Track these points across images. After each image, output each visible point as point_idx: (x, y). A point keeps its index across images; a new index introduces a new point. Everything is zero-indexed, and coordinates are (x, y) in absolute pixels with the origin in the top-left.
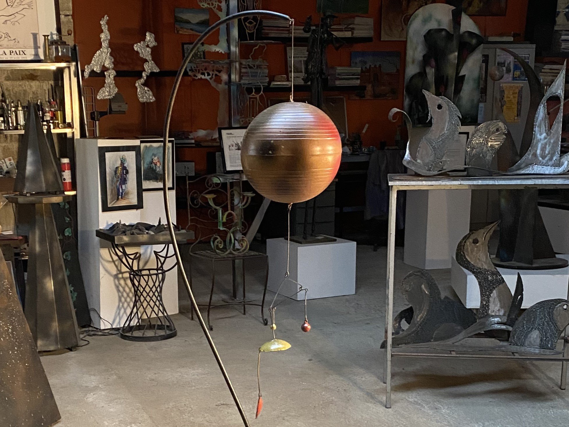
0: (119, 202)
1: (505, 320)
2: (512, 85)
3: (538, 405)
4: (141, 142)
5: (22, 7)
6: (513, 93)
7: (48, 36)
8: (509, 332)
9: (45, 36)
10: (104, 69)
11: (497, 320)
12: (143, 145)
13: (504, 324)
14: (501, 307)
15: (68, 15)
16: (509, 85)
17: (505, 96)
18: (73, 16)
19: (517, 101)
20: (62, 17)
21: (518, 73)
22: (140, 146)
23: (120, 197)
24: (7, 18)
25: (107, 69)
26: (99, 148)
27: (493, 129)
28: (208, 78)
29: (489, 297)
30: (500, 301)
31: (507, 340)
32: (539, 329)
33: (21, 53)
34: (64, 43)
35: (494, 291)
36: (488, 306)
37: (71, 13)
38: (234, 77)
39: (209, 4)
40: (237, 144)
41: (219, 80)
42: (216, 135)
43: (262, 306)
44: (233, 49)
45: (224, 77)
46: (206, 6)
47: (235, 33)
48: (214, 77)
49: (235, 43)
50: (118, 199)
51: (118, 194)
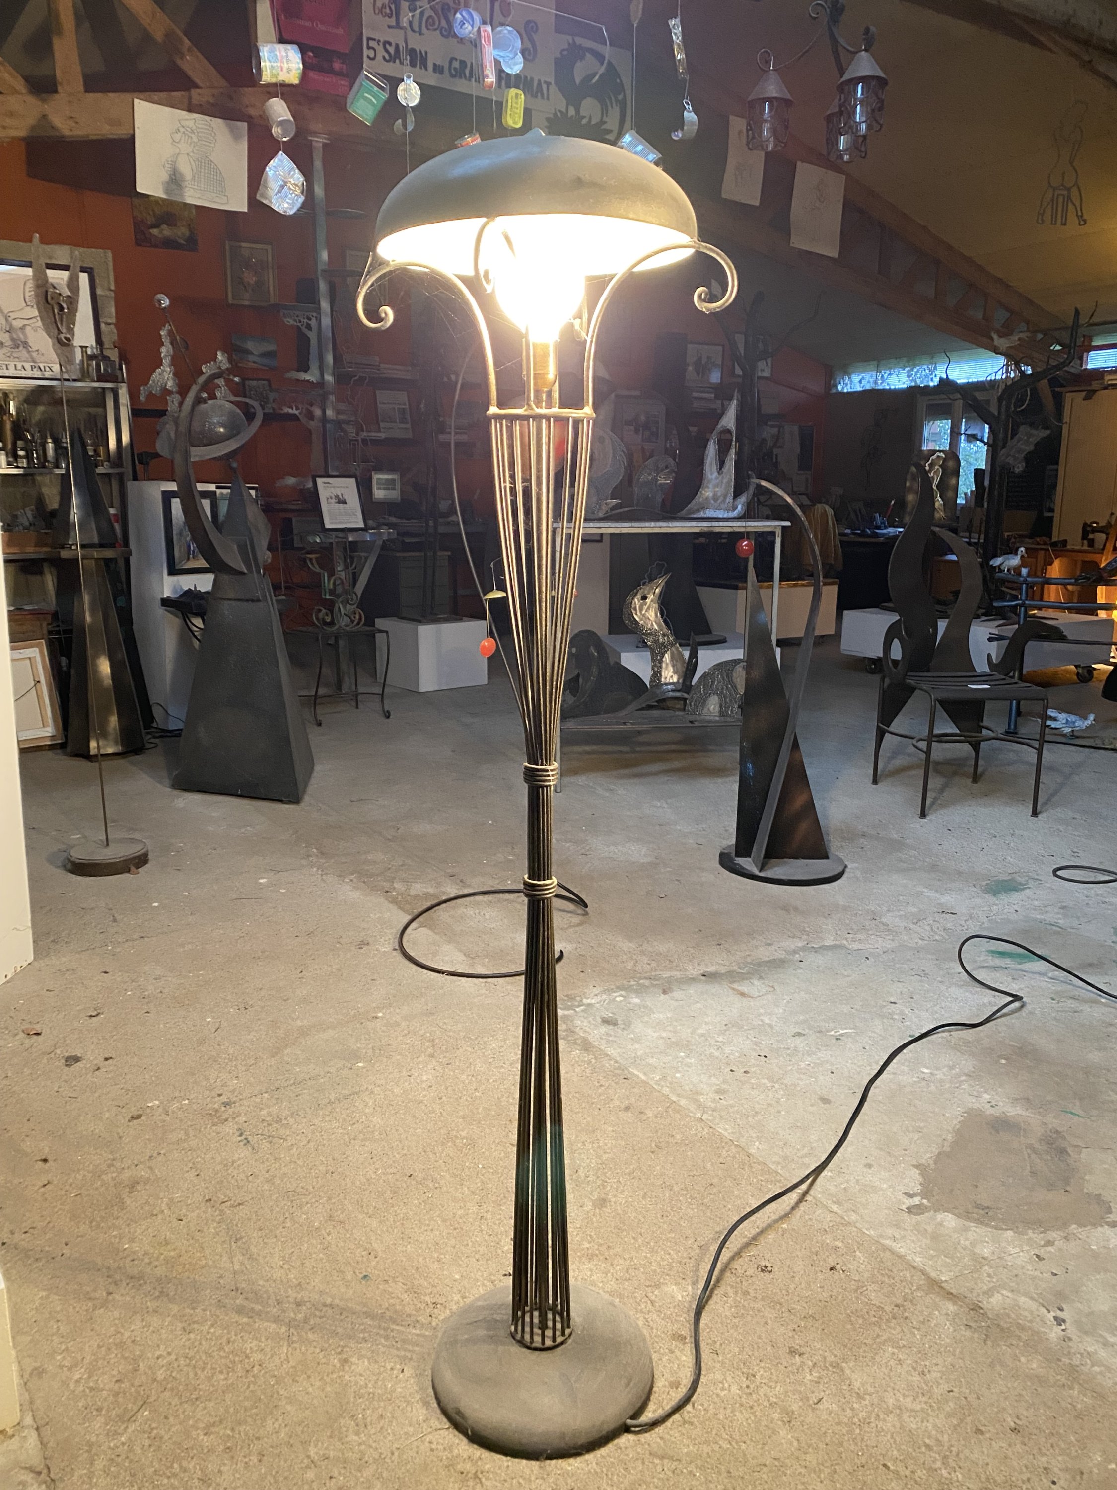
0: (189, 563)
1: (680, 687)
3: (720, 780)
4: (218, 487)
7: (86, 347)
8: (685, 699)
9: (82, 347)
10: (166, 392)
11: (669, 687)
12: (218, 491)
13: (679, 691)
14: (675, 672)
15: (109, 324)
18: (116, 325)
20: (103, 326)
22: (215, 492)
23: (191, 556)
24: (26, 322)
25: (170, 393)
26: (164, 492)
27: (662, 465)
28: (295, 411)
29: (661, 661)
30: (673, 666)
31: (684, 710)
32: (718, 694)
33: (47, 369)
34: (106, 358)
35: (666, 655)
36: (660, 673)
37: (114, 321)
38: (329, 413)
39: (295, 321)
40: (337, 496)
41: (310, 416)
42: (310, 485)
43: (382, 695)
44: (329, 378)
45: (318, 412)
46: (292, 322)
47: (329, 358)
48: (304, 411)
49: (330, 371)
50: (188, 559)
51: (189, 554)
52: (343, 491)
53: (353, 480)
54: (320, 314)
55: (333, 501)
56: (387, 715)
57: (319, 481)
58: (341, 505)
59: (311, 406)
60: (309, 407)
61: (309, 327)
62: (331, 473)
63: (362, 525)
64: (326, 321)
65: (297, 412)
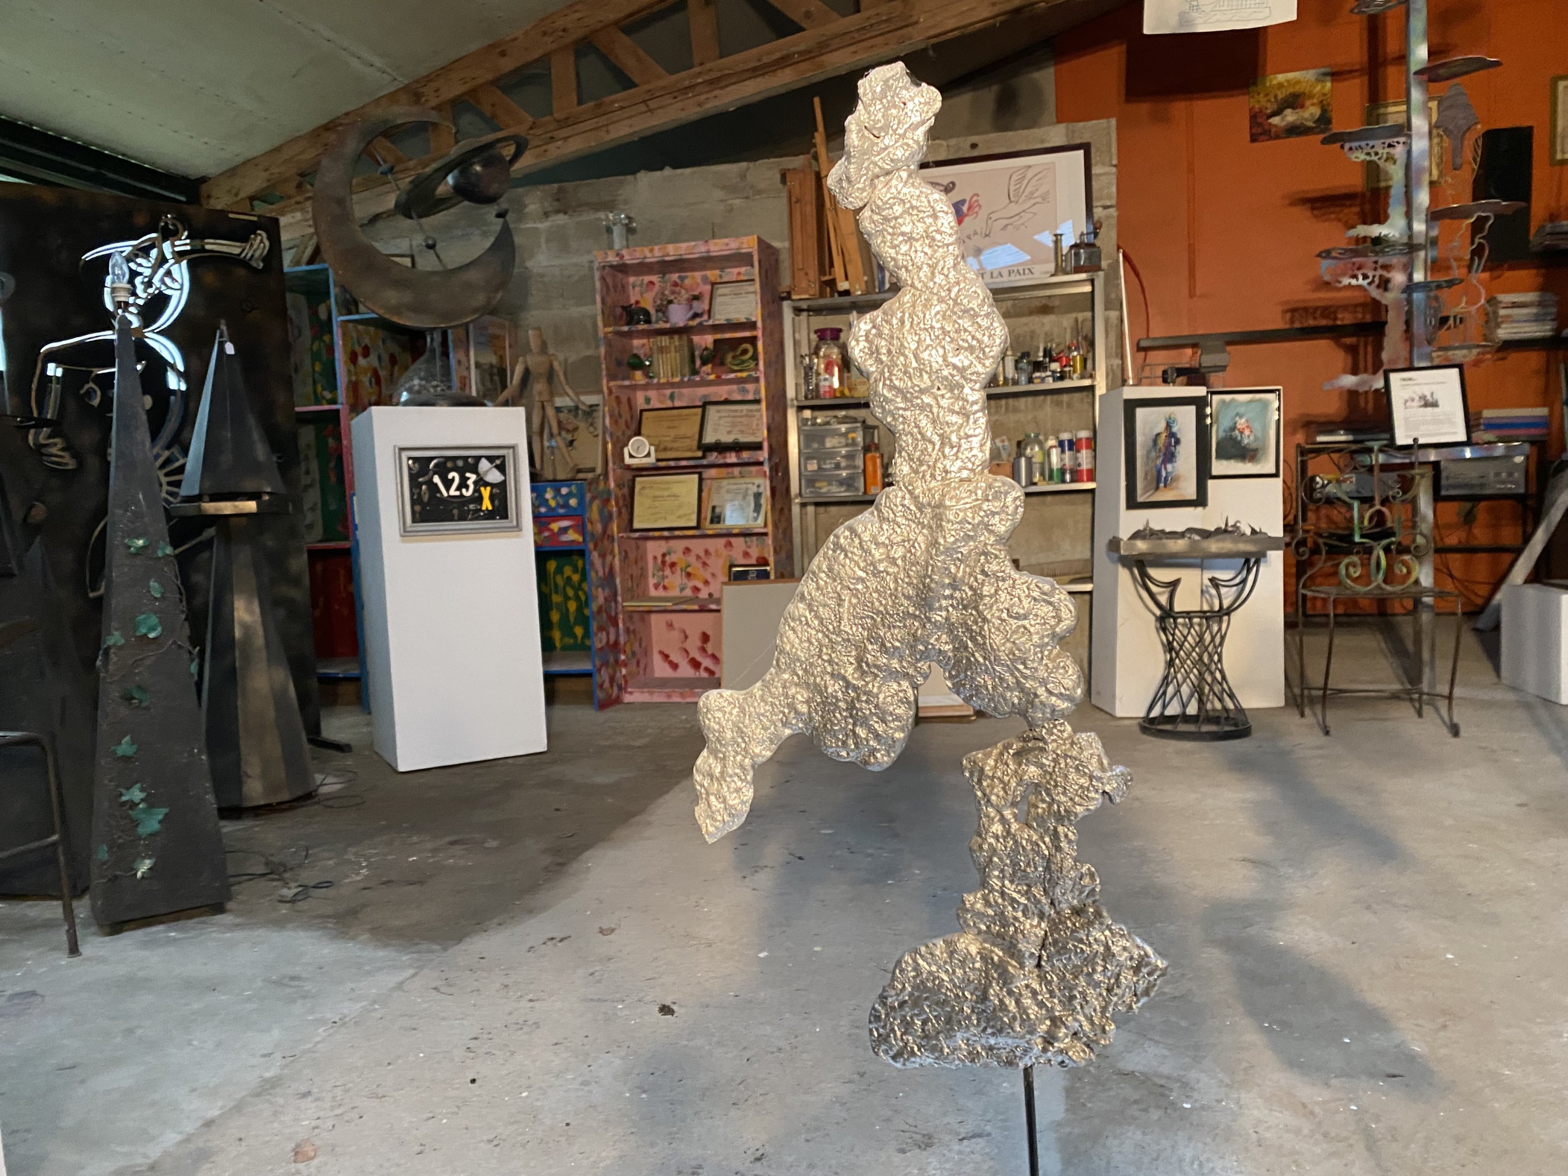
5: (1033, 201)
7: (1061, 235)
9: (1055, 235)
12: (1216, 398)
15: (1109, 207)
18: (1118, 206)
20: (1100, 210)
23: (1162, 485)
26: (1129, 400)
28: (1361, 281)
34: (1091, 246)
37: (1114, 202)
38: (1418, 277)
39: (1368, 154)
40: (1423, 397)
41: (1384, 284)
42: (1379, 384)
43: (1450, 697)
44: (1419, 227)
45: (1398, 278)
46: (1362, 157)
47: (1423, 198)
48: (1377, 280)
49: (1423, 216)
50: (1157, 488)
51: (1158, 481)
52: (1434, 388)
53: (1455, 372)
54: (1409, 137)
55: (1416, 403)
56: (1455, 731)
57: (1394, 377)
58: (1429, 409)
59: (1389, 272)
60: (1384, 273)
61: (1390, 159)
62: (1416, 365)
63: (1462, 437)
64: (1420, 145)
65: (1365, 283)
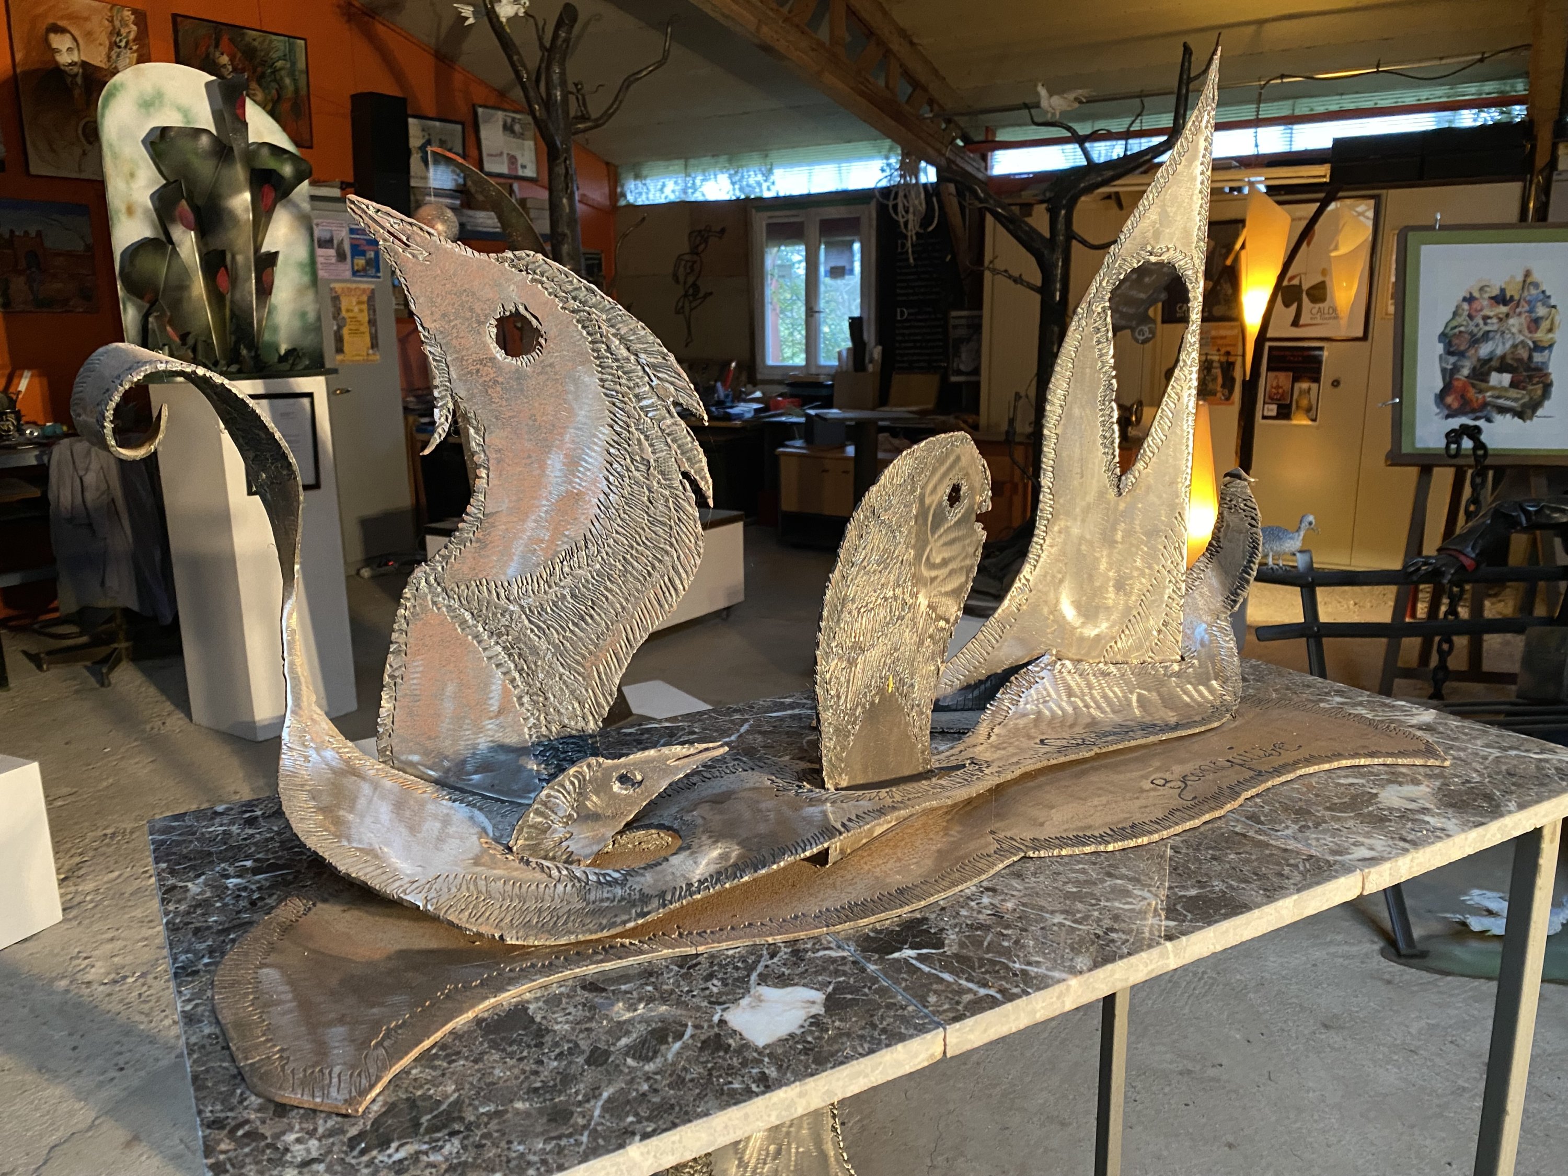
2: (354, 286)
6: (359, 303)
16: (349, 285)
17: (343, 308)
19: (367, 319)
21: (360, 262)
